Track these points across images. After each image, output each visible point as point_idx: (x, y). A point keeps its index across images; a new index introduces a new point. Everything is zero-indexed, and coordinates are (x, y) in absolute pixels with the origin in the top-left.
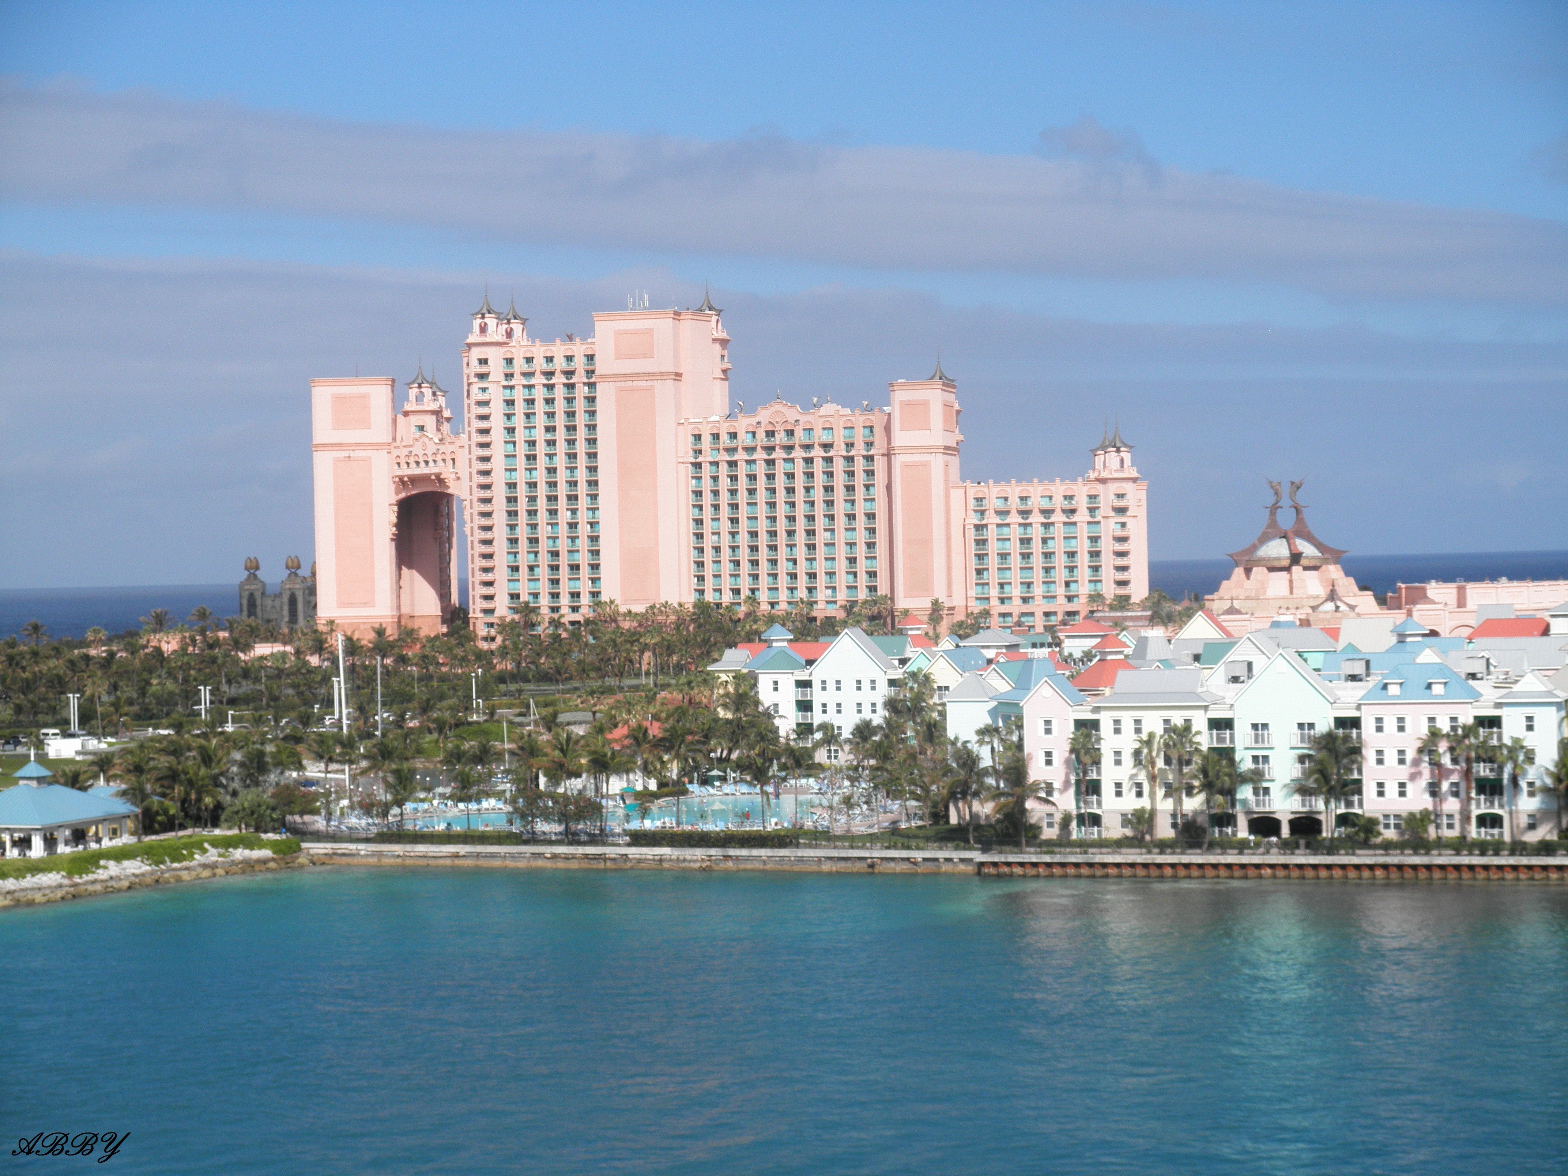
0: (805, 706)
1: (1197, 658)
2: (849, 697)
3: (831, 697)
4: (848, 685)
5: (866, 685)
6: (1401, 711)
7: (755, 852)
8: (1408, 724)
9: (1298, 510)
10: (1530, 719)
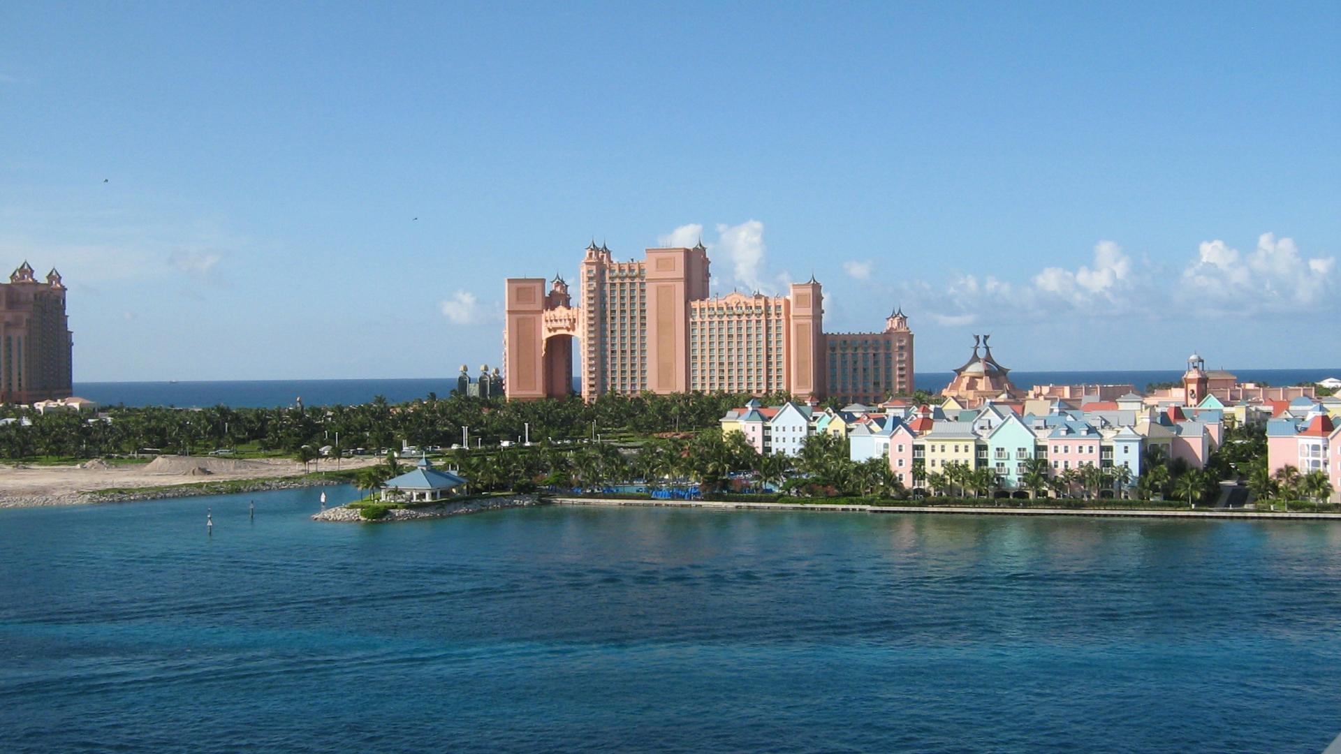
0: (767, 439)
1: (956, 418)
2: (789, 434)
3: (780, 434)
4: (789, 429)
5: (797, 429)
6: (1067, 443)
7: (762, 504)
8: (1069, 449)
9: (987, 348)
10: (1126, 447)
